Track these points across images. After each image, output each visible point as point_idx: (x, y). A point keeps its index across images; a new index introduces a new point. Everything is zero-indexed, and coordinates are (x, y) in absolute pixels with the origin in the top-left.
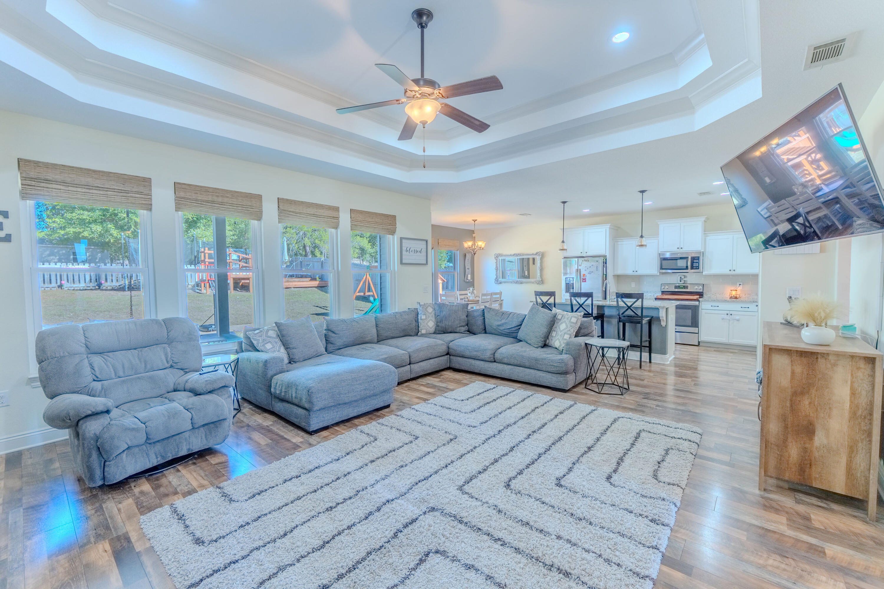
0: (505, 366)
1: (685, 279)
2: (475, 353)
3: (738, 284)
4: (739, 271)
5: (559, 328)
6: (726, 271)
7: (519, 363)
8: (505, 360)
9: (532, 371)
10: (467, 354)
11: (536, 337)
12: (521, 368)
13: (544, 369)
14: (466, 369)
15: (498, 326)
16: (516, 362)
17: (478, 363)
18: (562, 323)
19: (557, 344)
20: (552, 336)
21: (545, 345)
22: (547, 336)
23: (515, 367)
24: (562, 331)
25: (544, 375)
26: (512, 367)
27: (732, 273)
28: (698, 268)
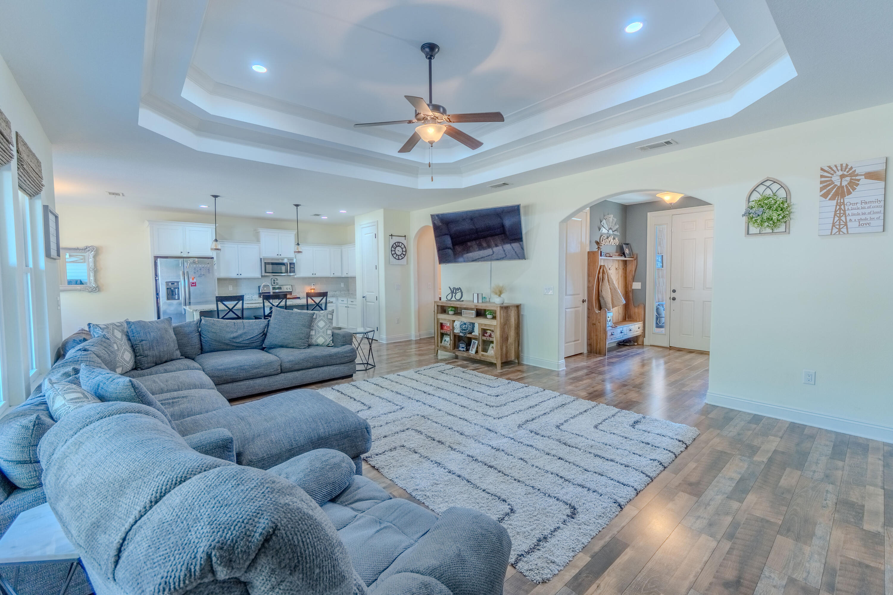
0: (296, 373)
1: (277, 281)
2: (255, 371)
3: (312, 284)
4: (318, 275)
5: (318, 326)
6: (310, 275)
7: (312, 365)
8: (297, 367)
9: (325, 368)
10: (243, 375)
11: (301, 339)
12: (314, 369)
13: (338, 363)
14: (240, 395)
15: (234, 338)
16: (309, 365)
17: (258, 381)
18: (319, 321)
19: (320, 341)
20: (312, 335)
21: (309, 346)
22: (309, 336)
23: (307, 370)
24: (323, 328)
25: (337, 367)
26: (304, 371)
27: (314, 276)
28: (294, 272)
